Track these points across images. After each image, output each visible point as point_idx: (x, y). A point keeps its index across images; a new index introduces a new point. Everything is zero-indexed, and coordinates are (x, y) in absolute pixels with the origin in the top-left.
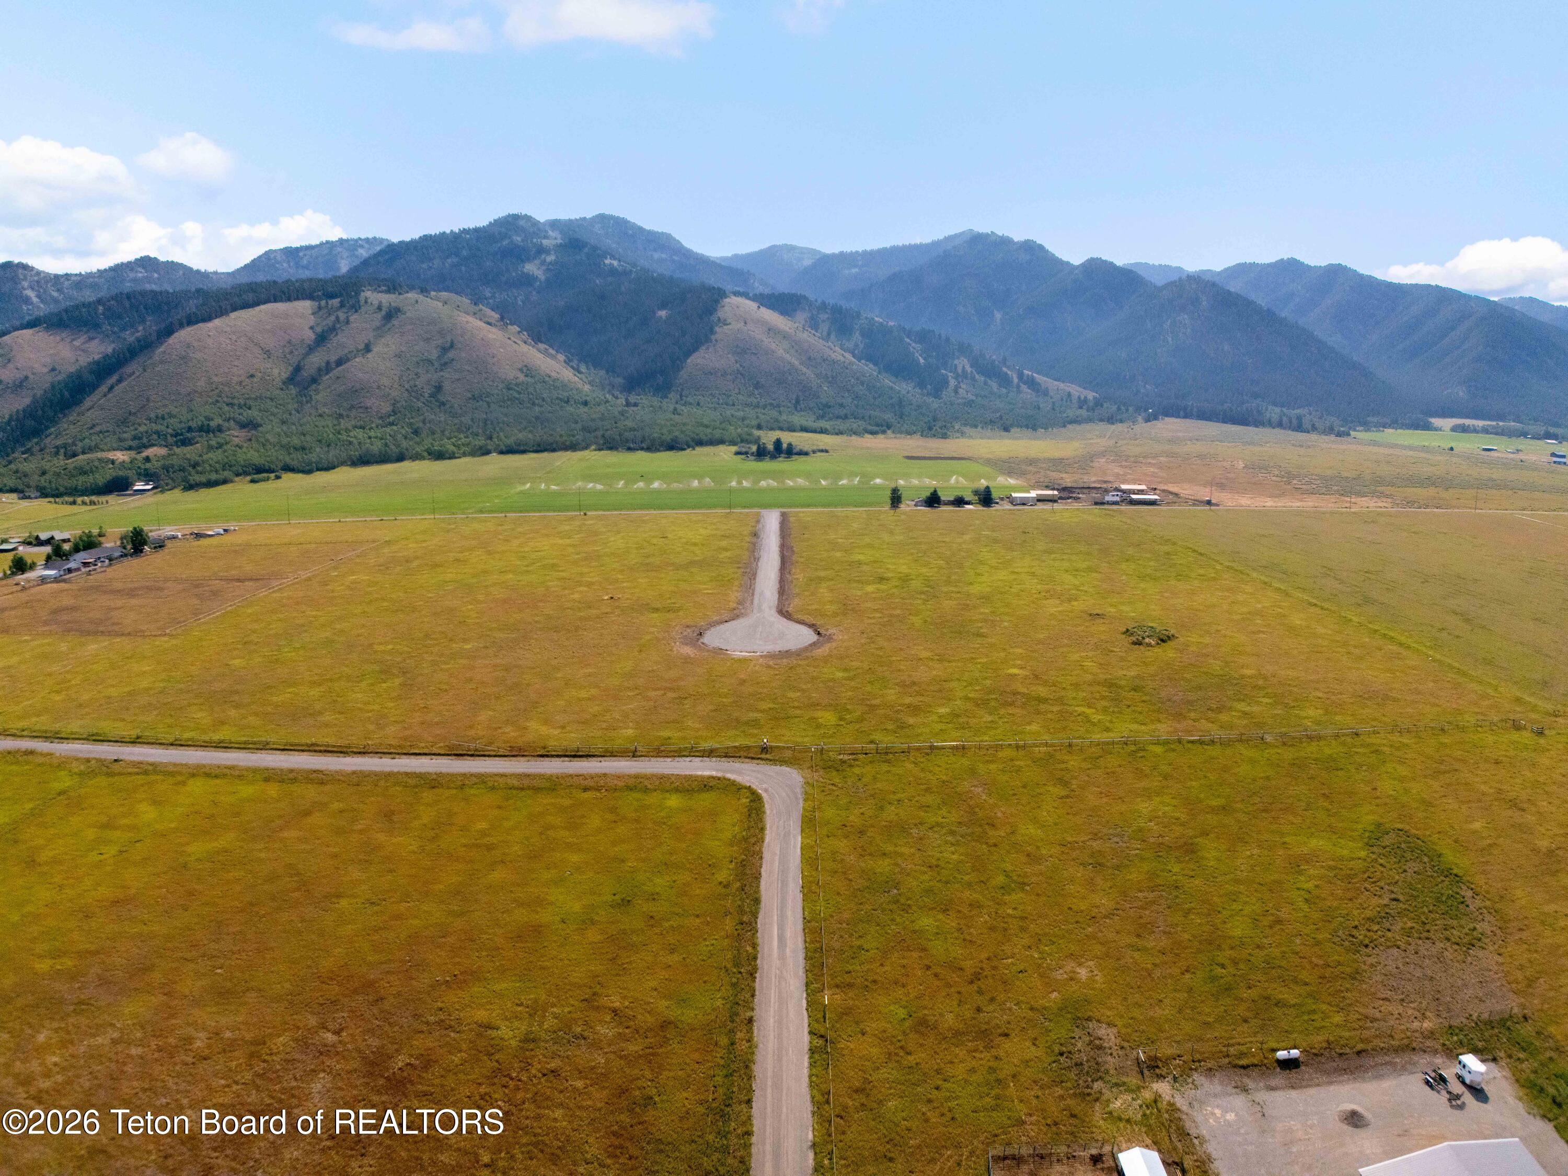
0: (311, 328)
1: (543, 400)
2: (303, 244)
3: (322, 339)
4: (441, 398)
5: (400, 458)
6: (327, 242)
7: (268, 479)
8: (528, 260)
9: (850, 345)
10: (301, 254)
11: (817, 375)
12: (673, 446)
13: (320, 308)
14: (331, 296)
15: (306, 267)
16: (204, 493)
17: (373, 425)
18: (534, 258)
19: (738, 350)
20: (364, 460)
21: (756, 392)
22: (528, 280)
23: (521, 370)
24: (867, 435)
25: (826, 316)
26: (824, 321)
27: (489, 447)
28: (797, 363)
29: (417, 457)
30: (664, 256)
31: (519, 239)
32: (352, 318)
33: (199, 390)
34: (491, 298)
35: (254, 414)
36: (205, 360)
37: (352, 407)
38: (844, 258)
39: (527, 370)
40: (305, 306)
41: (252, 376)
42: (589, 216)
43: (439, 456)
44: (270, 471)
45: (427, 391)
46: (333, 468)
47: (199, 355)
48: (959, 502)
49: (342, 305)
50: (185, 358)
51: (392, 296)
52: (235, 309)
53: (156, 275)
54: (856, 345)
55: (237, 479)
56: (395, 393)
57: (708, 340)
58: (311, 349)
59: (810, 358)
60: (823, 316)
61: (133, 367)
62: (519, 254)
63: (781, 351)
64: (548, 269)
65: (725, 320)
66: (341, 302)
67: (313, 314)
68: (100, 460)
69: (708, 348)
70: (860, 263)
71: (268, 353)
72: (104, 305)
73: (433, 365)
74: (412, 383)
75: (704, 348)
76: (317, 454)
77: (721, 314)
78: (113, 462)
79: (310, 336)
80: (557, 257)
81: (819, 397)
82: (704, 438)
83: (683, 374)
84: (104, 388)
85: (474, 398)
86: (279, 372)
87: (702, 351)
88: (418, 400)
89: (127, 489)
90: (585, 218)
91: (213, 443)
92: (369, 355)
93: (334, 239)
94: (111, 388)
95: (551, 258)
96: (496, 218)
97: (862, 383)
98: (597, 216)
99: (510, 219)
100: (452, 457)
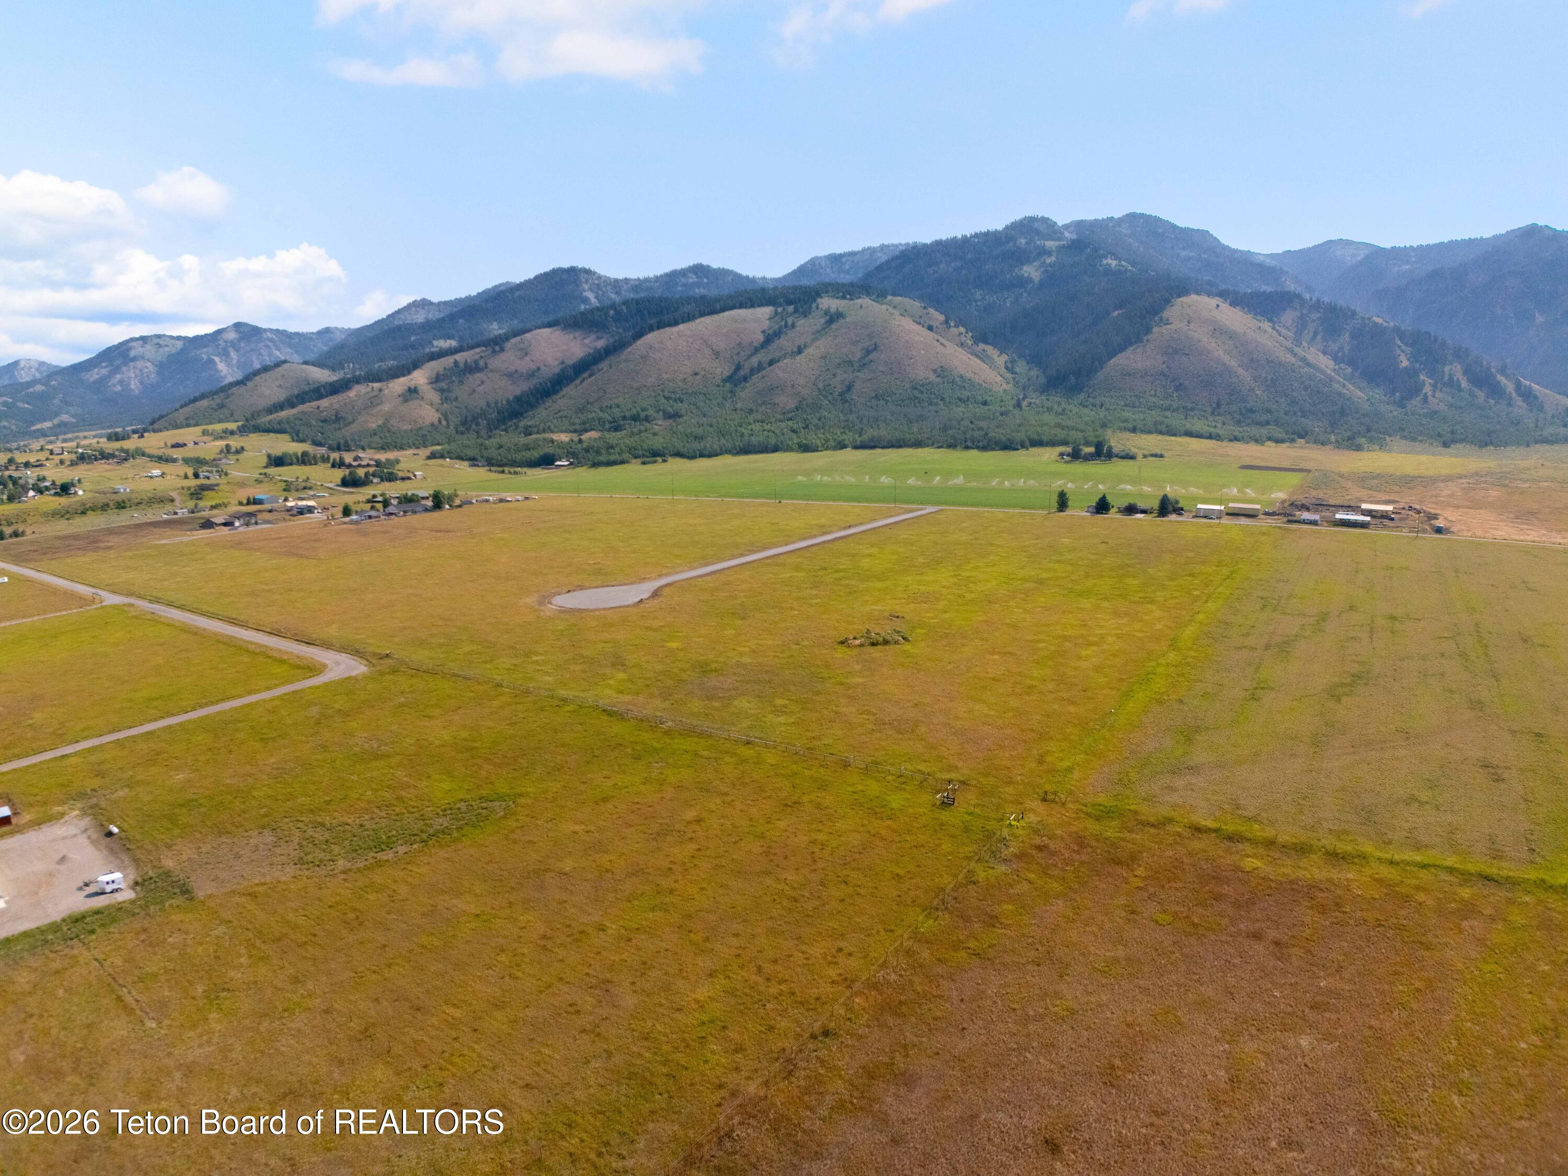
0: (763, 332)
1: (942, 399)
2: (847, 250)
3: (768, 340)
4: (848, 397)
5: (775, 449)
6: (869, 248)
7: (655, 462)
8: (1028, 261)
9: (1334, 347)
10: (844, 260)
11: (1255, 378)
12: (1008, 446)
13: (776, 313)
14: (789, 303)
15: (848, 272)
16: (602, 470)
17: (773, 420)
18: (1034, 261)
19: (1170, 351)
20: (746, 450)
21: (1175, 394)
22: (1023, 282)
23: (935, 371)
24: (1269, 443)
25: (1318, 315)
26: (1313, 321)
27: (846, 442)
28: (1233, 363)
29: (788, 449)
30: (1191, 254)
31: (1023, 241)
32: (798, 323)
33: (649, 384)
34: (981, 300)
35: (681, 407)
36: (661, 359)
37: (764, 403)
38: (1397, 254)
39: (941, 372)
40: (767, 311)
41: (696, 374)
42: (1117, 215)
43: (806, 448)
44: (659, 455)
45: (839, 389)
46: (716, 455)
47: (657, 356)
48: (1131, 510)
49: (796, 311)
50: (644, 358)
51: (845, 302)
52: (702, 315)
53: (705, 280)
54: (1341, 348)
55: (634, 461)
56: (805, 392)
57: (1139, 340)
58: (756, 350)
59: (1252, 360)
60: (1315, 316)
61: (604, 365)
62: (1021, 257)
63: (1221, 353)
64: (1047, 271)
65: (1168, 320)
66: (795, 308)
67: (770, 319)
68: (545, 439)
69: (1136, 349)
70: (1413, 259)
71: (717, 354)
72: (615, 310)
73: (853, 365)
74: (826, 383)
75: (1132, 348)
76: (711, 443)
77: (1166, 314)
78: (552, 441)
79: (761, 338)
80: (1057, 258)
81: (1246, 401)
82: (1045, 439)
83: (1101, 375)
84: (578, 382)
85: (876, 397)
86: (722, 370)
87: (1129, 352)
88: (826, 397)
89: (553, 464)
90: (1112, 218)
91: (635, 430)
92: (799, 356)
93: (876, 245)
94: (583, 380)
95: (1050, 260)
96: (1013, 220)
97: (1306, 389)
98: (1127, 215)
99: (1025, 222)
100: (815, 450)
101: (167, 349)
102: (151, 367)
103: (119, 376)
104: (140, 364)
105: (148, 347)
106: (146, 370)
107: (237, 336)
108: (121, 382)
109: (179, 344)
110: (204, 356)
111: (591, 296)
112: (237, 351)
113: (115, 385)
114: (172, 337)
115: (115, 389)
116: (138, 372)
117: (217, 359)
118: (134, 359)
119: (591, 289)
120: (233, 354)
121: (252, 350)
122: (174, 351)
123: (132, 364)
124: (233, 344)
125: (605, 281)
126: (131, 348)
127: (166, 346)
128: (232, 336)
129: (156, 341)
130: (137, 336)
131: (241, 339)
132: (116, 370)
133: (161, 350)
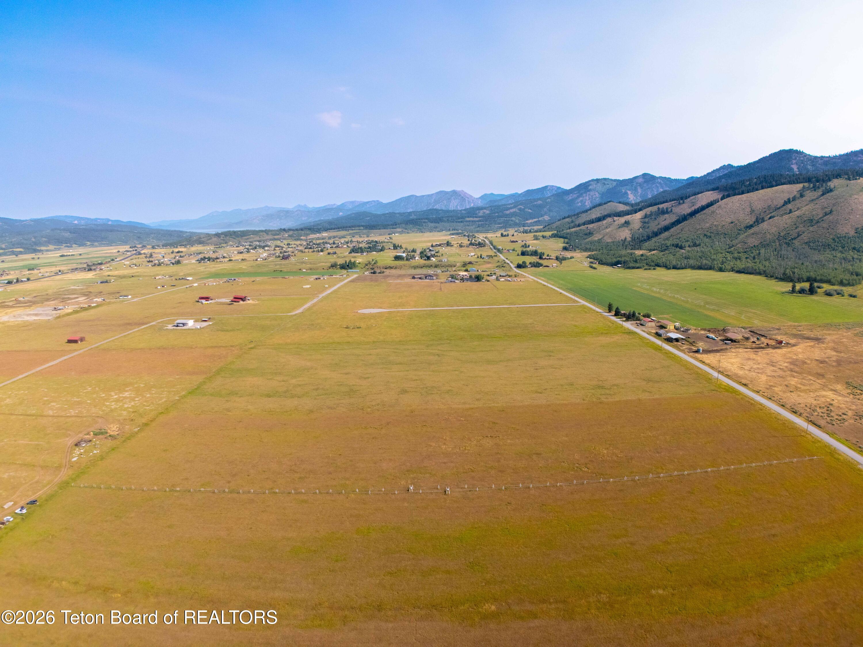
3: (785, 204)
32: (808, 195)
50: (713, 212)
58: (775, 210)
92: (787, 215)
101: (608, 186)
102: (597, 195)
103: (581, 199)
104: (592, 193)
105: (599, 184)
106: (595, 196)
107: (643, 180)
108: (582, 201)
109: (615, 184)
110: (623, 191)
111: (795, 167)
112: (642, 188)
113: (578, 203)
114: (612, 180)
115: (578, 205)
116: (590, 196)
117: (629, 192)
118: (590, 190)
119: (796, 163)
120: (639, 190)
121: (648, 188)
122: (611, 187)
123: (588, 193)
124: (641, 185)
125: (808, 158)
126: (590, 185)
127: (608, 184)
128: (641, 180)
129: (604, 181)
130: (595, 178)
131: (645, 182)
132: (581, 195)
133: (605, 186)
